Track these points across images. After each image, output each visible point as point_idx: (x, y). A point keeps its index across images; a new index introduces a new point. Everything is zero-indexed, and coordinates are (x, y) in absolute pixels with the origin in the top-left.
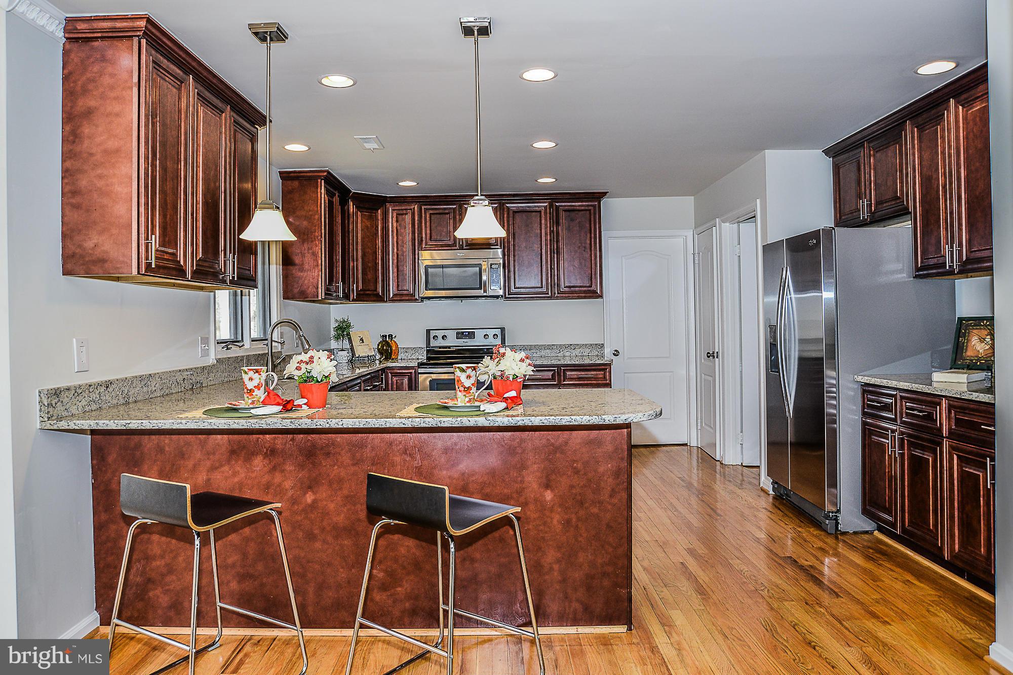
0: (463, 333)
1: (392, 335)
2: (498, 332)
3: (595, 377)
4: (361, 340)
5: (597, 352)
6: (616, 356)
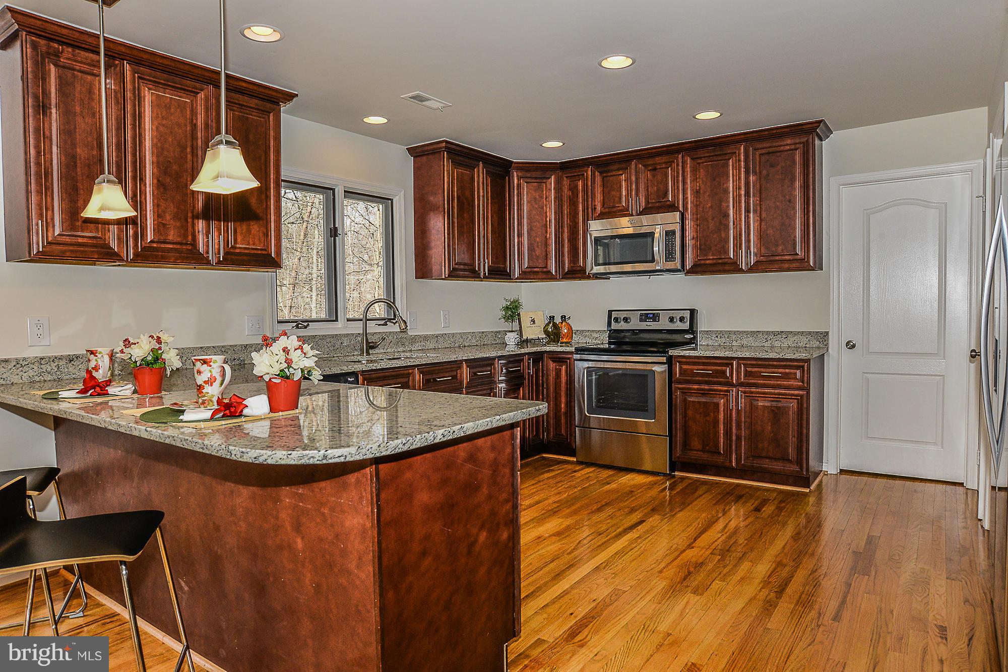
0: (648, 314)
1: (565, 317)
2: (687, 315)
3: (786, 376)
4: (532, 321)
5: (818, 343)
6: (849, 348)
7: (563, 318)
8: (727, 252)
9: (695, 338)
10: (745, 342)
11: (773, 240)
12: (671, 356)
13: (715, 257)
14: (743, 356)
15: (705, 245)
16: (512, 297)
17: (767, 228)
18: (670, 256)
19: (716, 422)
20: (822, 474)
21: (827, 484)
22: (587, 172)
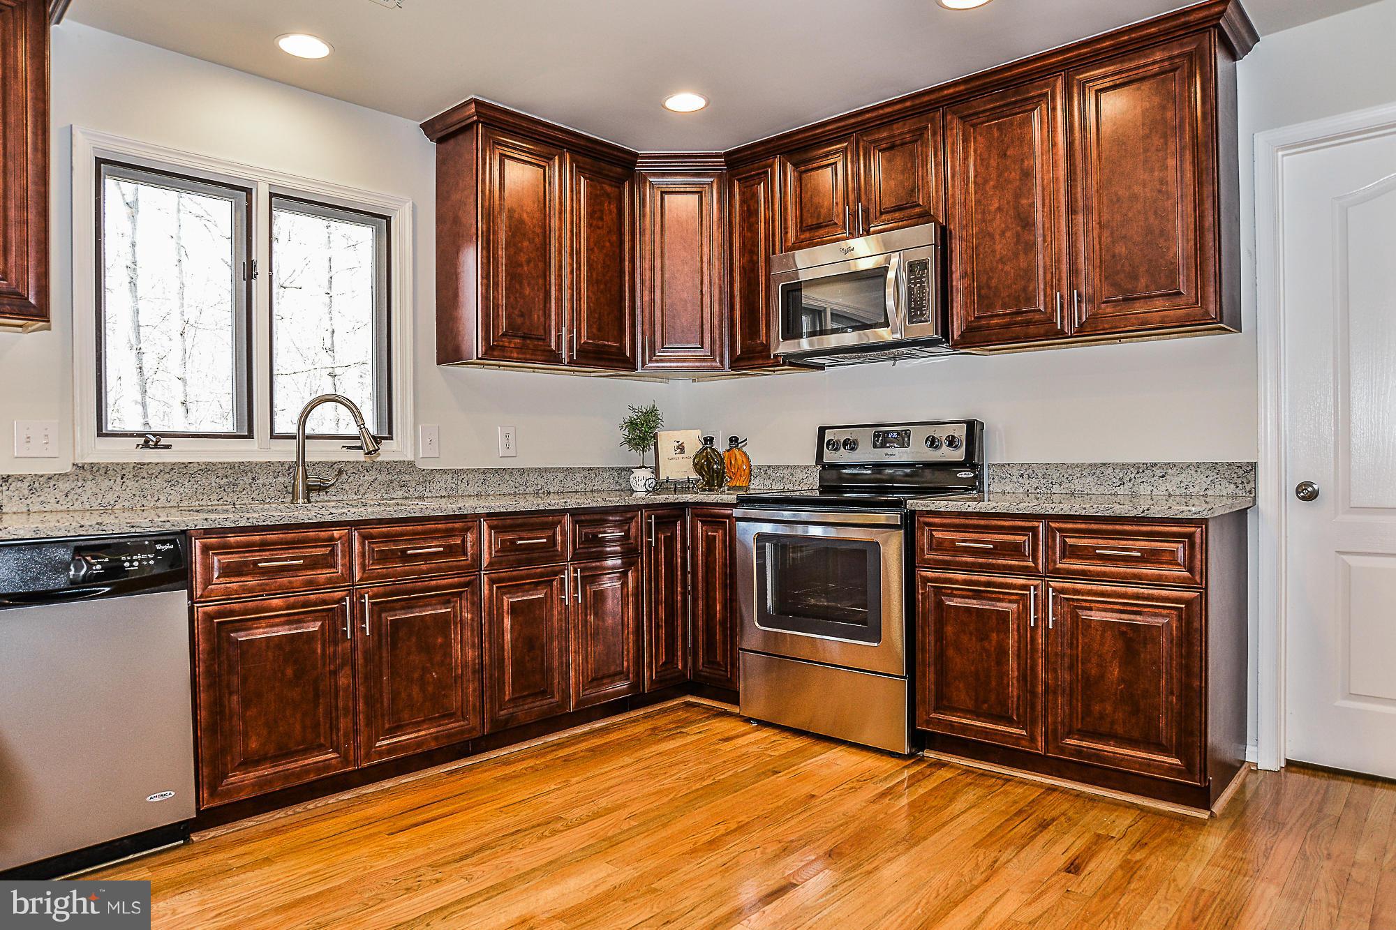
0: (888, 432)
1: (737, 439)
2: (961, 432)
3: (1150, 557)
4: (678, 448)
5: (1233, 486)
6: (1303, 498)
7: (734, 441)
8: (1031, 299)
9: (978, 477)
10: (1077, 486)
11: (1127, 269)
12: (913, 512)
13: (1008, 311)
14: (1057, 511)
15: (989, 287)
16: (646, 405)
17: (1113, 242)
18: (915, 311)
19: (1002, 652)
20: (1242, 772)
21: (1256, 793)
22: (771, 166)
